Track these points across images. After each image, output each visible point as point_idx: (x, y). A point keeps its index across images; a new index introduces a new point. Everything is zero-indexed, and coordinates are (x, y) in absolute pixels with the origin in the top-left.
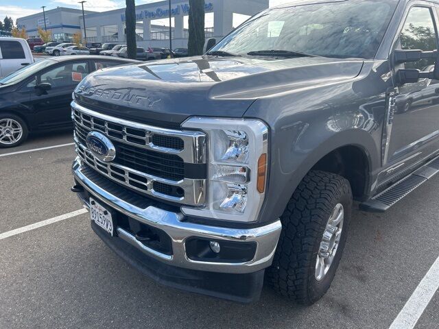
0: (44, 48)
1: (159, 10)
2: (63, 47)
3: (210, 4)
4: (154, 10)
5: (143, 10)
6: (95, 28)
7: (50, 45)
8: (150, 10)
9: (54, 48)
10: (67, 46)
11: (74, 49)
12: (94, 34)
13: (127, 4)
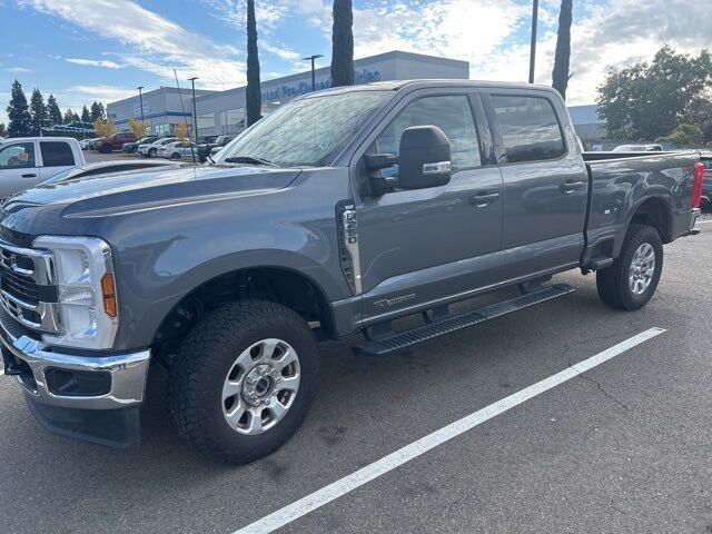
0: (137, 147)
1: (302, 85)
2: (163, 144)
3: (376, 73)
4: (295, 85)
5: (280, 86)
6: (212, 115)
7: (145, 142)
8: (289, 85)
9: (150, 146)
10: (168, 142)
11: (177, 146)
12: (212, 123)
13: (248, 79)
